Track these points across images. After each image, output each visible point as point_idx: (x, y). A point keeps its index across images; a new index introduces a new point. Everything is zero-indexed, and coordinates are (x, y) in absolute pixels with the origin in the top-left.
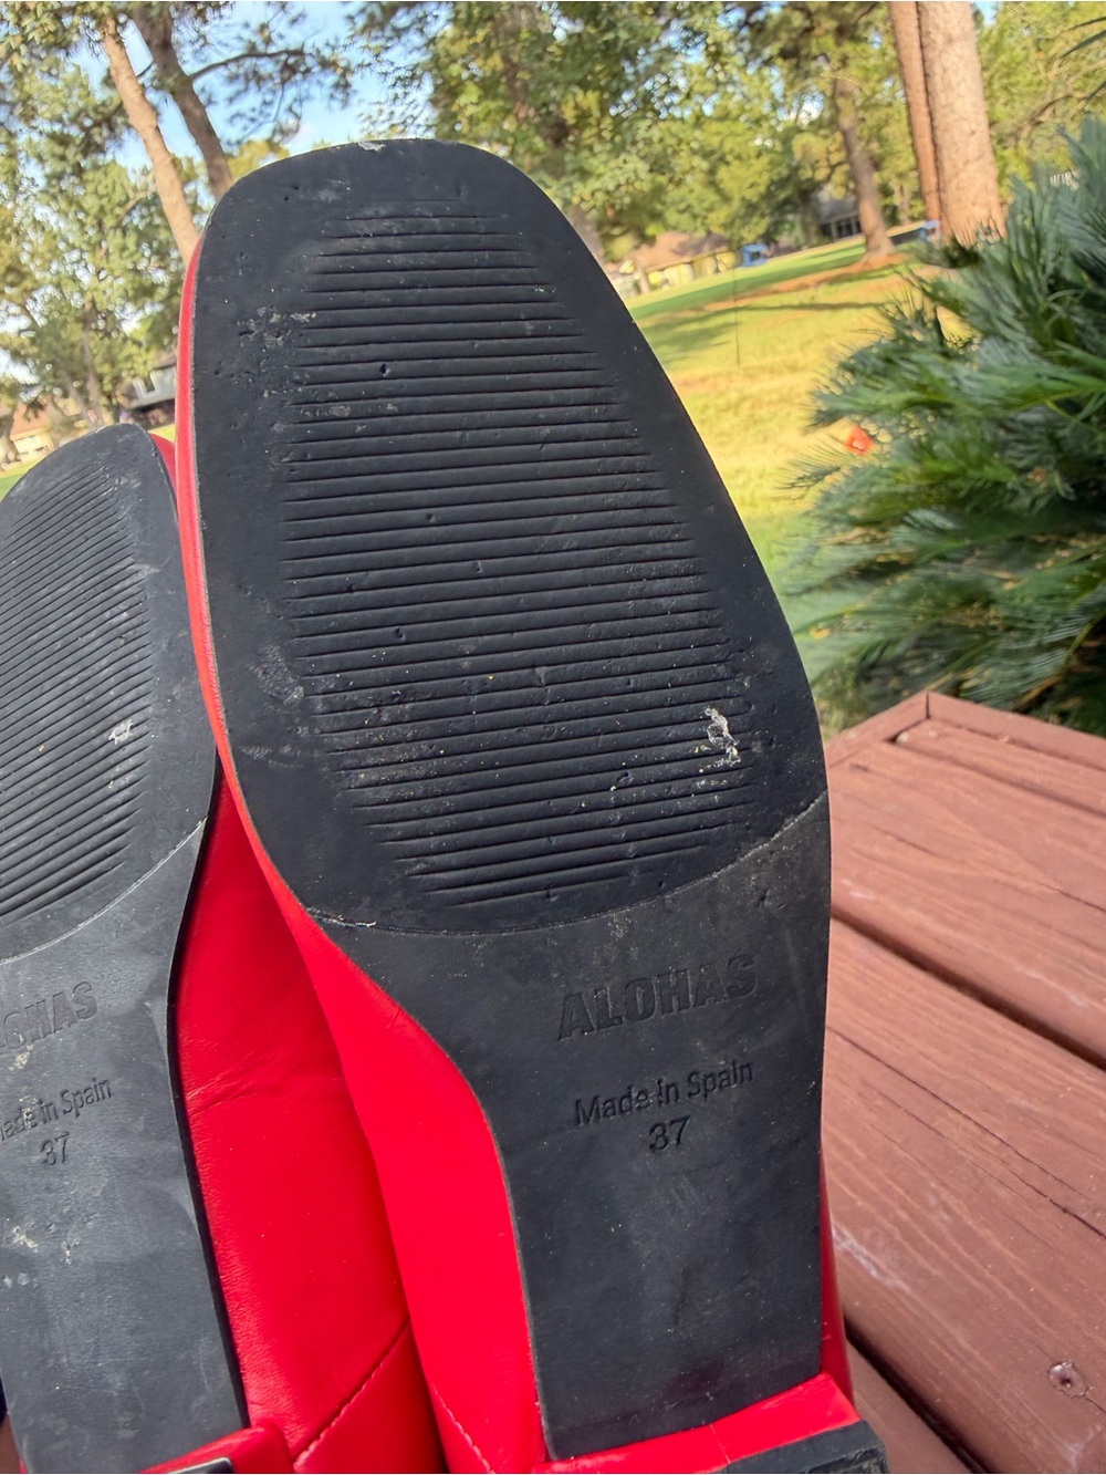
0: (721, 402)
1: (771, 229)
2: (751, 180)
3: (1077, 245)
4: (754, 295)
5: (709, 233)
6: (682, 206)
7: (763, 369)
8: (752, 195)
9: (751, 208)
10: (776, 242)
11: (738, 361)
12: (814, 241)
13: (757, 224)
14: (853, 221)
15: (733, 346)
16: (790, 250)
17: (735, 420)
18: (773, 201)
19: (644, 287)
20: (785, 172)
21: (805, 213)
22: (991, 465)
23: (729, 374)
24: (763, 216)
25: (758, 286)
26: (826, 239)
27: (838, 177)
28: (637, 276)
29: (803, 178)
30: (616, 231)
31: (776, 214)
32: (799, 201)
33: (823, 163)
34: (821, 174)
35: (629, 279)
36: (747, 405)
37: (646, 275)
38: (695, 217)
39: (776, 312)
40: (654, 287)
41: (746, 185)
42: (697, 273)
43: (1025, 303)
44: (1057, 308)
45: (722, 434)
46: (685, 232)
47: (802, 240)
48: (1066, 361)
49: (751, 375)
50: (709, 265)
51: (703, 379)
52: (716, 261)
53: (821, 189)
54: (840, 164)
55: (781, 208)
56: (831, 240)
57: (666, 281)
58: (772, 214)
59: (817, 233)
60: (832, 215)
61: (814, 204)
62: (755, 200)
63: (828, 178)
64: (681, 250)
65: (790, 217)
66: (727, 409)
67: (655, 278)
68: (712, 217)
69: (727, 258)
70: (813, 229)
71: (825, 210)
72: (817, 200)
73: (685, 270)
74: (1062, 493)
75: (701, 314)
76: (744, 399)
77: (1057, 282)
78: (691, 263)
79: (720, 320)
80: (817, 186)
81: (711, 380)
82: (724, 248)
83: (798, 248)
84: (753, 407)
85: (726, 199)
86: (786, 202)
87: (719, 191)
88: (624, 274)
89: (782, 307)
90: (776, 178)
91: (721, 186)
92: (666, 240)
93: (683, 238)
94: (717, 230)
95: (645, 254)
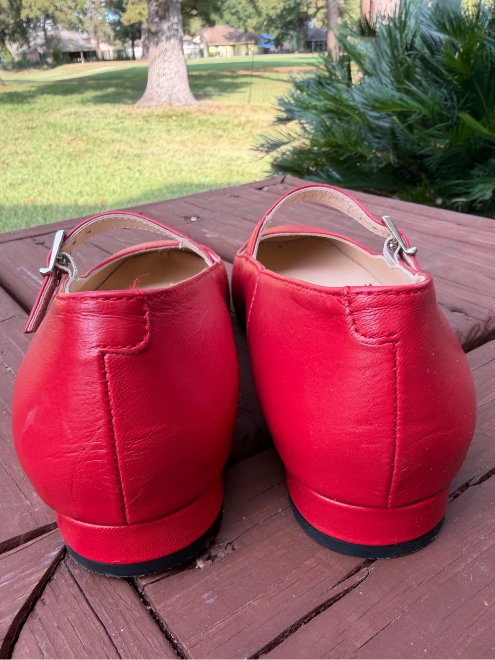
0: (236, 121)
1: (280, 37)
2: (274, 5)
3: (424, 29)
4: (265, 71)
5: (246, 30)
6: (233, 11)
7: (261, 107)
8: (273, 13)
9: (271, 21)
10: (282, 45)
11: (249, 101)
12: (302, 50)
13: (273, 32)
14: (324, 43)
15: (248, 94)
16: (288, 52)
17: (242, 132)
18: (284, 20)
19: (206, 54)
20: (293, 5)
21: (299, 32)
22: (361, 146)
23: (243, 107)
24: (277, 28)
25: (267, 67)
26: (309, 50)
27: (320, 15)
28: (202, 46)
29: (302, 11)
30: (195, 12)
31: (284, 28)
32: (297, 24)
33: (313, 5)
34: (311, 11)
35: (197, 47)
36: (250, 125)
37: (208, 47)
38: (240, 19)
39: (274, 82)
40: (211, 55)
41: (271, 6)
42: (236, 52)
43: (393, 53)
44: (409, 59)
45: (233, 138)
46: (233, 27)
47: (295, 47)
48: (408, 92)
49: (255, 110)
50: (243, 49)
51: (229, 107)
52: (248, 48)
53: (310, 20)
54: (322, 7)
55: (288, 25)
56: (311, 52)
57: (218, 53)
58: (282, 28)
59: (304, 45)
60: (313, 37)
61: (305, 28)
62: (274, 17)
63: (315, 15)
64: (230, 37)
65: (291, 32)
66: (238, 125)
67: (212, 50)
68: (249, 21)
69: (253, 48)
70: (303, 43)
71: (310, 33)
72: (308, 26)
73: (230, 49)
74: (393, 163)
75: (234, 75)
76: (248, 122)
77: (411, 47)
78: (233, 46)
79: (244, 80)
80: (308, 18)
81: (233, 108)
82: (253, 42)
83: (293, 52)
84: (253, 127)
85: (259, 13)
86: (290, 22)
87: (255, 7)
88: (195, 44)
89: (278, 80)
90: (287, 7)
91: (257, 4)
92: (221, 29)
93: (232, 30)
94: (250, 30)
95: (208, 33)
